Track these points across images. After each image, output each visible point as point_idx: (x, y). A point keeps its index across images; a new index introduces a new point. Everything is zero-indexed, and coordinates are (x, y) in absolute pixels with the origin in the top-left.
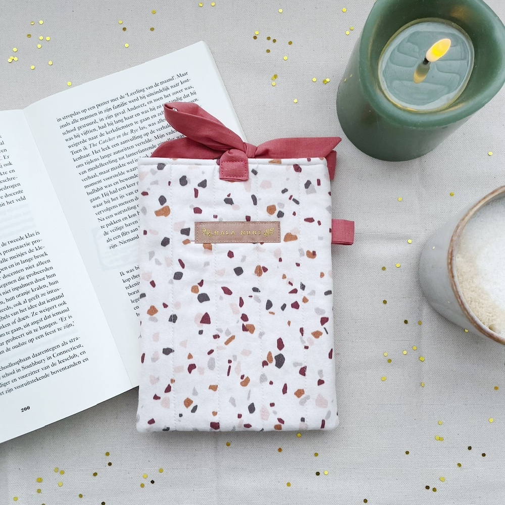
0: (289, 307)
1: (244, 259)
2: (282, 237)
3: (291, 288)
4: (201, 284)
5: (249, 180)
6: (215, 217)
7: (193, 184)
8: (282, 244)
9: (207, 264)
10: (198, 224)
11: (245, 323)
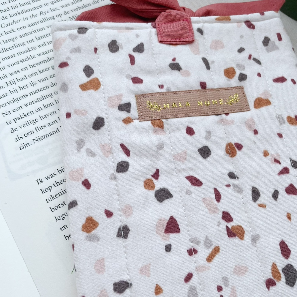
0: (282, 193)
1: (208, 135)
2: (251, 104)
3: (279, 168)
4: (156, 175)
5: (196, 42)
6: (162, 87)
7: (127, 49)
8: (253, 112)
9: (160, 147)
10: (140, 97)
11: (230, 225)
